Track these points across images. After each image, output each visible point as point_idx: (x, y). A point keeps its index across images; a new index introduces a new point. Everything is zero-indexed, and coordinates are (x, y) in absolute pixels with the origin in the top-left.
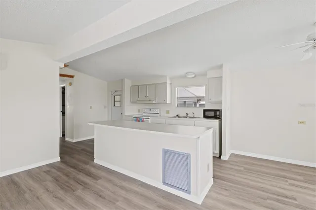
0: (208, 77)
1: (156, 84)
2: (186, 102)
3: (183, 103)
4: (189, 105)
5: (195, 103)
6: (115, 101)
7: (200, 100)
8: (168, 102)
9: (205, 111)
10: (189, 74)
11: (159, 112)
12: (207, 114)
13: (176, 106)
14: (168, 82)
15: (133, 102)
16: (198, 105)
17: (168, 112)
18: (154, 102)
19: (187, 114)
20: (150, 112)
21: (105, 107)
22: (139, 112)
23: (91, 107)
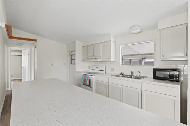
0: (159, 28)
1: (100, 44)
2: (132, 61)
3: (129, 60)
4: (135, 63)
5: (140, 62)
6: (71, 60)
7: (145, 58)
8: (112, 59)
9: (155, 71)
10: (135, 27)
11: (104, 70)
12: (158, 74)
13: (121, 64)
14: (112, 40)
15: (84, 60)
16: (143, 63)
17: (113, 70)
18: (99, 60)
19: (132, 73)
20: (97, 69)
21: (64, 64)
22: (89, 68)
23: (52, 65)
